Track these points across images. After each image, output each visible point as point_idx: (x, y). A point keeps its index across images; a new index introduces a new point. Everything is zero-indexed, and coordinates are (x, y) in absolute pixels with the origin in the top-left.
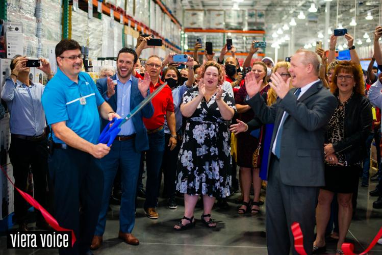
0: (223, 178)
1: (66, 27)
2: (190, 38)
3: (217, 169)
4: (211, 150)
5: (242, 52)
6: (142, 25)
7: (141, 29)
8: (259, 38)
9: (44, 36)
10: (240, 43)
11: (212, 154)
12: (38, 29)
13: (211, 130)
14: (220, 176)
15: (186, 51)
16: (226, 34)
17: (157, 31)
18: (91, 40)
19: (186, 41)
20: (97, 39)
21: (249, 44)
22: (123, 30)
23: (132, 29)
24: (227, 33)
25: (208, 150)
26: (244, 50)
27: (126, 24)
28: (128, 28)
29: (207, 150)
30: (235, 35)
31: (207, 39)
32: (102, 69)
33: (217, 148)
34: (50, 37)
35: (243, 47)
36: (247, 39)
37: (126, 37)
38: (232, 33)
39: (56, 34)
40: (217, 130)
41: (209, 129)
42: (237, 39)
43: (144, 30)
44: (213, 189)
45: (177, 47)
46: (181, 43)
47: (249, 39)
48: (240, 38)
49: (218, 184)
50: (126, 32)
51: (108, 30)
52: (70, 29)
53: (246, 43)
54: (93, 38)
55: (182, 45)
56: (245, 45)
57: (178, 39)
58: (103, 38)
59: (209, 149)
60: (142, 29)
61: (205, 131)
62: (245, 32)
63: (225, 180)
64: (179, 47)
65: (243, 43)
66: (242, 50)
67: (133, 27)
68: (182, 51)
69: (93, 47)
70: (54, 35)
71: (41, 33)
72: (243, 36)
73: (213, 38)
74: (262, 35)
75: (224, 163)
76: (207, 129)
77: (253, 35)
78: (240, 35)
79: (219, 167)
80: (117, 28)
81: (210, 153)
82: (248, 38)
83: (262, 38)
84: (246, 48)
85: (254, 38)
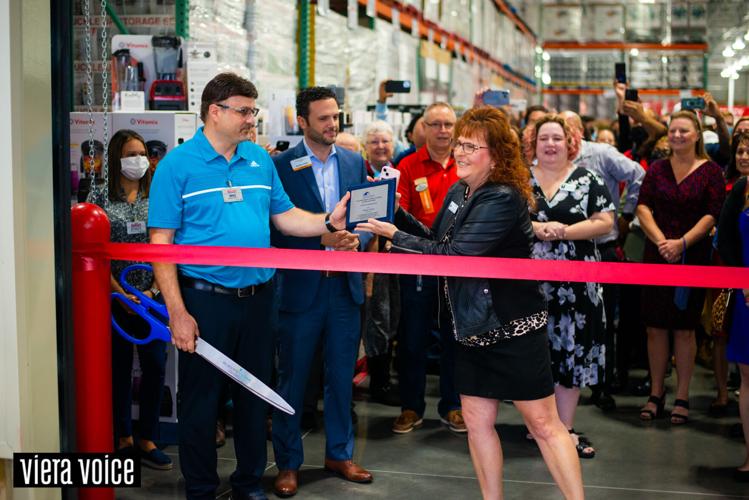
0: (582, 348)
1: (305, 47)
2: (553, 62)
3: (572, 330)
4: (559, 294)
5: (659, 89)
6: (456, 38)
7: (453, 46)
8: (696, 58)
9: (261, 66)
10: (655, 70)
11: (562, 302)
12: (250, 53)
13: (560, 254)
14: (576, 343)
15: (546, 88)
16: (626, 52)
17: (487, 48)
18: (353, 72)
19: (547, 67)
20: (366, 68)
21: (674, 70)
22: (419, 49)
23: (435, 47)
24: (630, 49)
25: (554, 294)
26: (664, 84)
27: (424, 37)
28: (429, 46)
29: (551, 293)
30: (645, 54)
31: (589, 62)
32: (368, 129)
33: (571, 290)
34: (273, 68)
35: (661, 79)
36: (669, 61)
37: (424, 63)
38: (640, 49)
39: (286, 61)
40: (572, 253)
41: (556, 251)
42: (649, 60)
43: (462, 49)
44: (561, 370)
45: (528, 81)
46: (534, 71)
47: (675, 61)
48: (655, 60)
49: (571, 361)
50: (423, 53)
51: (389, 50)
52: (313, 51)
53: (668, 70)
54: (360, 66)
55: (538, 75)
56: (665, 73)
57: (530, 64)
58: (378, 66)
59: (556, 291)
60: (457, 47)
61: (548, 255)
62: (667, 48)
63: (586, 352)
64: (532, 79)
65: (662, 69)
66: (659, 84)
67: (438, 43)
68: (538, 88)
69: (359, 85)
70: (281, 65)
71: (255, 60)
72: (661, 56)
73: (601, 61)
74: (700, 52)
75: (586, 319)
76: (552, 251)
77: (683, 52)
78: (655, 53)
79: (576, 327)
80: (406, 46)
81: (557, 298)
82: (672, 59)
83: (701, 59)
84: (668, 79)
85: (685, 59)
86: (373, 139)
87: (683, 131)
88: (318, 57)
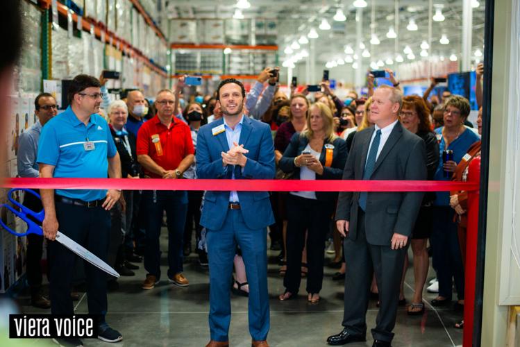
2: (179, 56)
5: (248, 75)
6: (124, 42)
8: (270, 55)
9: (24, 64)
10: (245, 63)
17: (140, 49)
19: (173, 61)
21: (257, 63)
22: (105, 51)
23: (114, 48)
26: (251, 72)
27: (107, 43)
28: (110, 48)
30: (237, 52)
31: (202, 57)
35: (249, 68)
36: (254, 58)
37: (108, 59)
39: (36, 60)
42: (241, 56)
43: (127, 49)
47: (258, 57)
48: (245, 56)
50: (108, 53)
51: (89, 52)
53: (253, 63)
56: (252, 65)
57: (164, 58)
58: (84, 62)
60: (124, 48)
62: (253, 48)
65: (249, 62)
66: (247, 72)
67: (115, 46)
70: (33, 62)
72: (250, 54)
73: (210, 57)
74: (274, 51)
77: (263, 51)
78: (246, 51)
80: (98, 47)
82: (256, 56)
83: (274, 56)
84: (253, 68)
85: (264, 55)
86: (116, 111)
87: (301, 105)
88: (53, 57)
